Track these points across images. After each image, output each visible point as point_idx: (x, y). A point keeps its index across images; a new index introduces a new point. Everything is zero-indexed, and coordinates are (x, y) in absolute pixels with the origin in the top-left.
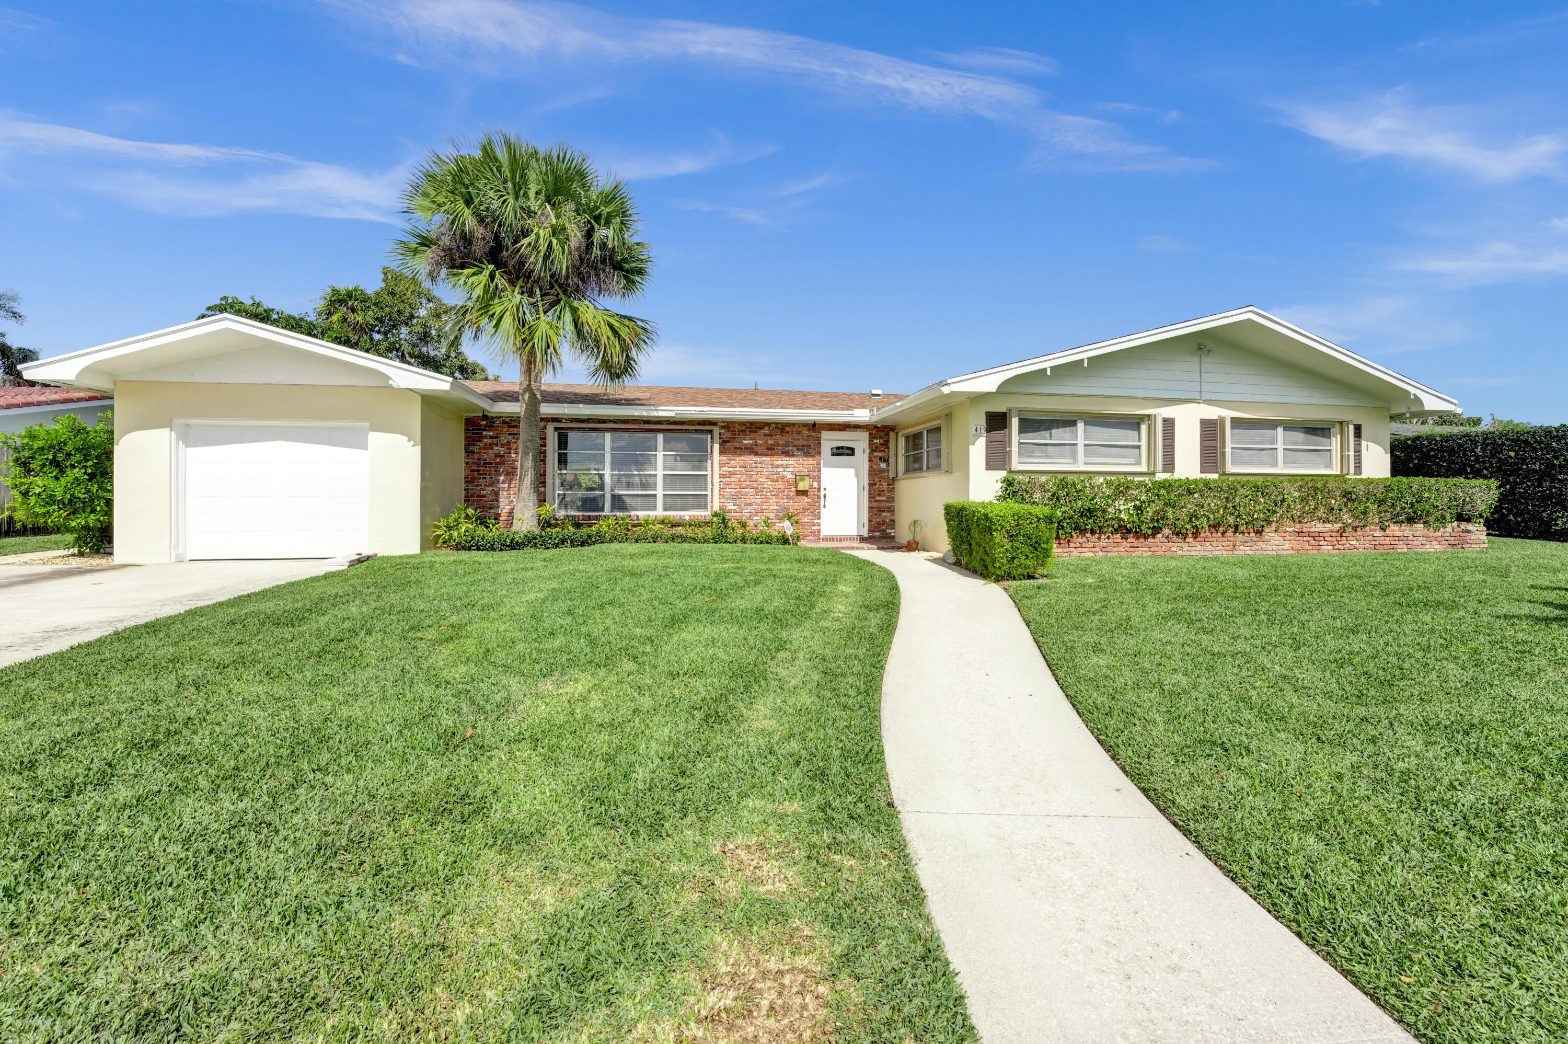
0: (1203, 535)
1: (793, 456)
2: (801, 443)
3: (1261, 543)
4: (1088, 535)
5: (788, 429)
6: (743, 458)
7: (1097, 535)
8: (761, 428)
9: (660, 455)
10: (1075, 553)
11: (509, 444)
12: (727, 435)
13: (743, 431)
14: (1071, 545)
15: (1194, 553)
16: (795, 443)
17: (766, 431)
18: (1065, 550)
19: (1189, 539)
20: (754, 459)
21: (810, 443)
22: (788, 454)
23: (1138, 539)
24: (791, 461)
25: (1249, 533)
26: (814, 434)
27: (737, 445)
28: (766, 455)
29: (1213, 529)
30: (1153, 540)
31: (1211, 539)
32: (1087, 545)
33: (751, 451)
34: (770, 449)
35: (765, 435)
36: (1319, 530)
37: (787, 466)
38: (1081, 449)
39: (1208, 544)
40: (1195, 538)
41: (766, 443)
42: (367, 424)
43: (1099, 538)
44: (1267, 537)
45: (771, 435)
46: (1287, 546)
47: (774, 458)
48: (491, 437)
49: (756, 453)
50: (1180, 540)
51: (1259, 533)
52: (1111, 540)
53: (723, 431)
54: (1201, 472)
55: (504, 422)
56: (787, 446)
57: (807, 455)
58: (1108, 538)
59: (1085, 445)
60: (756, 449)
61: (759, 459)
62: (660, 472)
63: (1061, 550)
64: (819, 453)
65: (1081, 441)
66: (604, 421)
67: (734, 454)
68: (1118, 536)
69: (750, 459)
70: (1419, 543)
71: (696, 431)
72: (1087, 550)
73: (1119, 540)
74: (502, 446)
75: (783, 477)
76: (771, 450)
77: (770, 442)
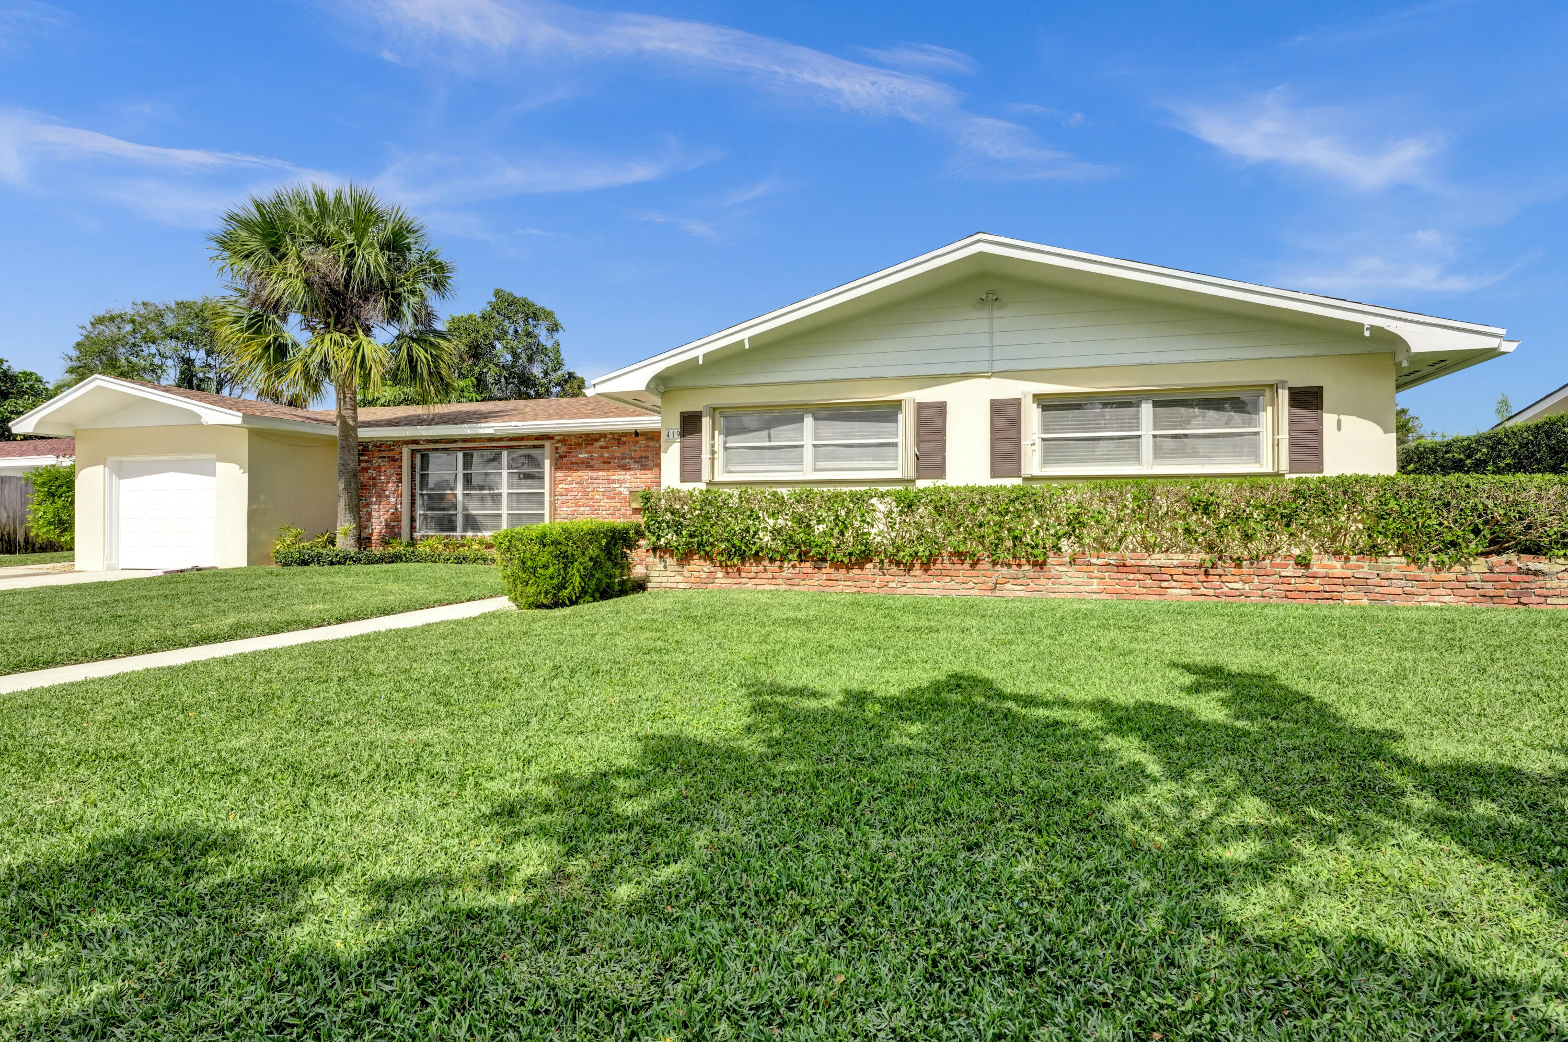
0: (938, 566)
1: (630, 469)
2: (639, 454)
3: (1043, 581)
4: (766, 563)
5: (624, 439)
6: (579, 473)
7: (778, 563)
8: (597, 440)
9: (505, 473)
10: (750, 585)
11: (379, 467)
12: (563, 449)
13: (579, 444)
14: (743, 574)
15: (925, 591)
16: (633, 454)
17: (602, 443)
18: (735, 581)
19: (917, 571)
20: (590, 474)
21: (648, 454)
22: (625, 468)
23: (837, 569)
24: (628, 475)
25: (1019, 565)
26: (651, 444)
27: (574, 460)
28: (603, 470)
29: (955, 559)
30: (859, 571)
31: (952, 573)
32: (764, 575)
33: (587, 465)
34: (605, 462)
35: (601, 447)
36: (1159, 563)
37: (621, 482)
38: (808, 452)
39: (948, 579)
40: (926, 570)
41: (602, 456)
42: (214, 456)
43: (781, 567)
44: (1053, 572)
45: (607, 447)
46: (1095, 586)
47: (610, 473)
48: (366, 461)
49: (592, 468)
50: (902, 573)
51: (1040, 565)
52: (797, 570)
53: (559, 445)
54: (993, 476)
55: (375, 446)
56: (624, 458)
57: (644, 467)
58: (794, 567)
59: (815, 446)
60: (592, 463)
61: (595, 474)
62: (504, 490)
63: (730, 580)
64: (659, 465)
65: (808, 441)
66: (454, 441)
67: (570, 469)
68: (808, 564)
69: (586, 474)
70: (1400, 591)
71: (535, 446)
72: (764, 581)
73: (810, 571)
74: (375, 469)
75: (620, 494)
76: (607, 464)
77: (606, 455)
